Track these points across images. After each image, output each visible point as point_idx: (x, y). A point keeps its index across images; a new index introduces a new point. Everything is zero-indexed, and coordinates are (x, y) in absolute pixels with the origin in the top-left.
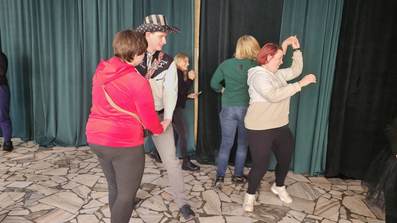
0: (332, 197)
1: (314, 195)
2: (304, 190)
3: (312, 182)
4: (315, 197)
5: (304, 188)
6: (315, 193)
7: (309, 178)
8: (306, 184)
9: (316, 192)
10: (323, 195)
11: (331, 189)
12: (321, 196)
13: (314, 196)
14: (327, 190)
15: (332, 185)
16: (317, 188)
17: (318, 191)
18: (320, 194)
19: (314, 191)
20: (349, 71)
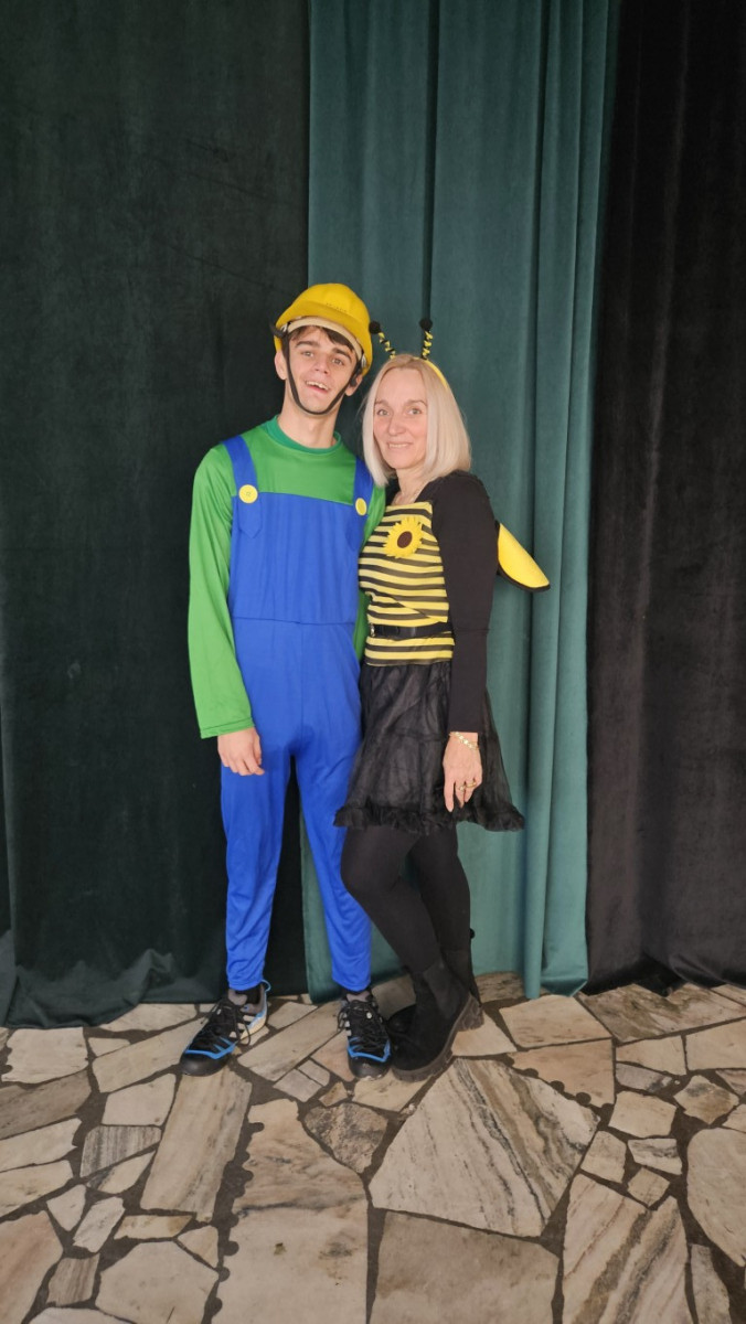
0: (631, 1168)
1: (543, 1172)
2: (484, 1133)
3: (520, 1049)
4: (547, 1190)
5: (483, 1115)
6: (540, 1143)
7: (503, 1011)
8: (497, 1074)
9: (546, 1139)
10: (584, 1150)
11: (619, 1088)
12: (579, 1171)
13: (540, 1179)
14: (597, 1102)
15: (614, 1050)
16: (547, 1099)
17: (555, 1125)
18: (570, 1151)
19: (540, 1133)
20: (654, 456)
